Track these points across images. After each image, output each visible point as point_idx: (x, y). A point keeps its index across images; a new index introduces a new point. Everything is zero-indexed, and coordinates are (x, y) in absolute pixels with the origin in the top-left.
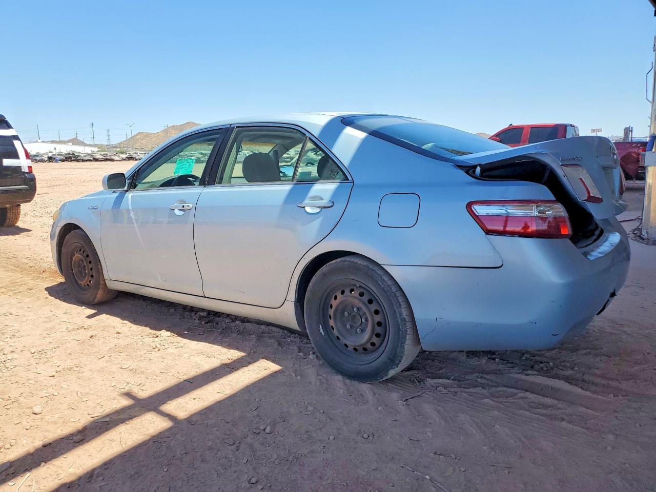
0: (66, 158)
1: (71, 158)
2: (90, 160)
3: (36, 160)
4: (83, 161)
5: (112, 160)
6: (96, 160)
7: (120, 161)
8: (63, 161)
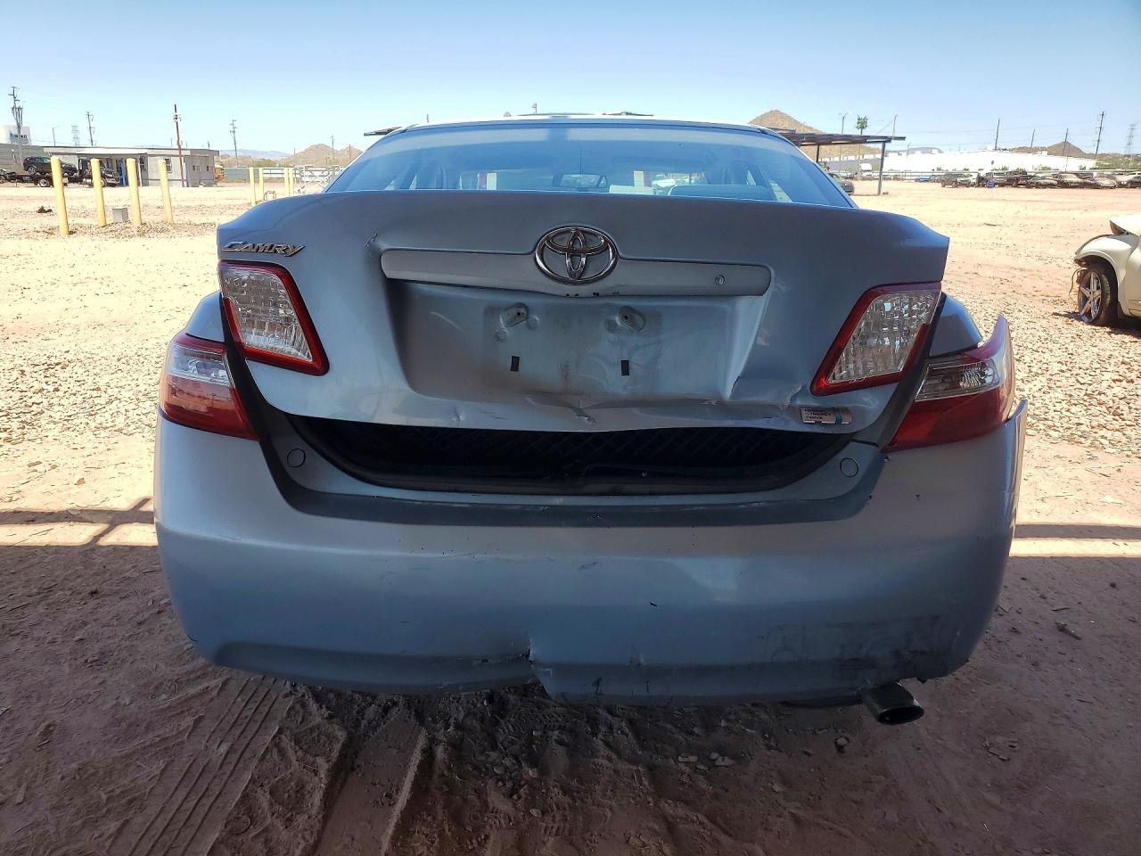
0: (1009, 180)
1: (1018, 179)
2: (1051, 186)
3: (956, 182)
4: (1038, 186)
5: (1096, 186)
6: (1065, 185)
7: (1111, 188)
8: (1002, 185)
